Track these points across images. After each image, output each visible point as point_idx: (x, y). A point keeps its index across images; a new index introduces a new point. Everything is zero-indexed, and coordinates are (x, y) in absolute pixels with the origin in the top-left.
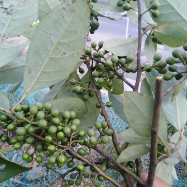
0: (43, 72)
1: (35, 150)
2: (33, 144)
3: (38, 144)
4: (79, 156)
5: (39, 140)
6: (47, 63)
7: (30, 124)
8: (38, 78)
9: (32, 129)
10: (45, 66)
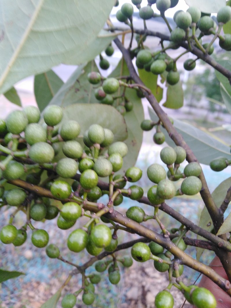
0: (33, 32)
1: (30, 217)
2: (23, 205)
3: (36, 203)
4: (132, 224)
5: (37, 196)
6: (43, 9)
7: (10, 158)
8: (23, 49)
9: (16, 170)
10: (39, 17)
